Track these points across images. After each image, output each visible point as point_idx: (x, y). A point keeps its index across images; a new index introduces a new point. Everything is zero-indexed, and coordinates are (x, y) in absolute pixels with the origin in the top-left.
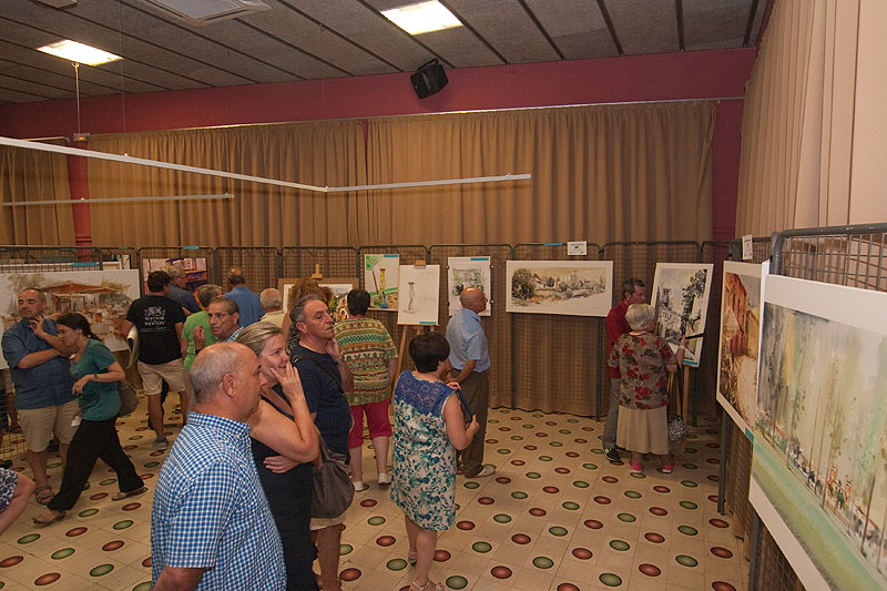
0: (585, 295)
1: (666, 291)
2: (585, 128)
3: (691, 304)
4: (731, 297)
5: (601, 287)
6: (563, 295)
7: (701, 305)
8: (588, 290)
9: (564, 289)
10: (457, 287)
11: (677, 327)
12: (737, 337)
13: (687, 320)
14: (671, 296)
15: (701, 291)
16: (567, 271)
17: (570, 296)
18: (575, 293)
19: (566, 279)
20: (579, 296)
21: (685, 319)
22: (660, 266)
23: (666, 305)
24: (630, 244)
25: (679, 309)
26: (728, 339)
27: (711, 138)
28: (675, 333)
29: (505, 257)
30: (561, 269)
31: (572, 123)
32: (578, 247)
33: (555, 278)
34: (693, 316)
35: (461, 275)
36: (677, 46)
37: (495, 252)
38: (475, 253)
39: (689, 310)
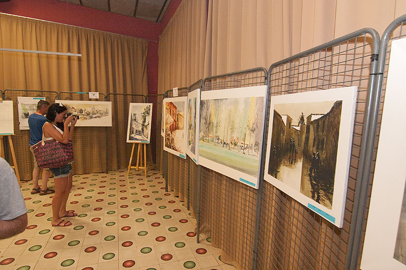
0: (99, 117)
1: (135, 115)
2: (94, 40)
3: (145, 119)
4: (169, 111)
5: (107, 113)
6: (88, 116)
7: (149, 119)
8: (101, 115)
9: (88, 114)
10: (25, 114)
11: (140, 129)
12: (173, 124)
13: (144, 125)
14: (137, 116)
15: (148, 114)
16: (90, 106)
17: (92, 118)
18: (94, 116)
19: (89, 110)
20: (95, 117)
21: (143, 125)
22: (131, 105)
23: (135, 120)
24: (116, 95)
25: (140, 121)
26: (168, 126)
27: (146, 55)
28: (140, 131)
29: (54, 98)
30: (86, 105)
31: (87, 36)
32: (94, 95)
33: (83, 109)
34: (146, 124)
35: (27, 107)
36: (133, 14)
37: (48, 95)
38: (35, 95)
39: (144, 121)
